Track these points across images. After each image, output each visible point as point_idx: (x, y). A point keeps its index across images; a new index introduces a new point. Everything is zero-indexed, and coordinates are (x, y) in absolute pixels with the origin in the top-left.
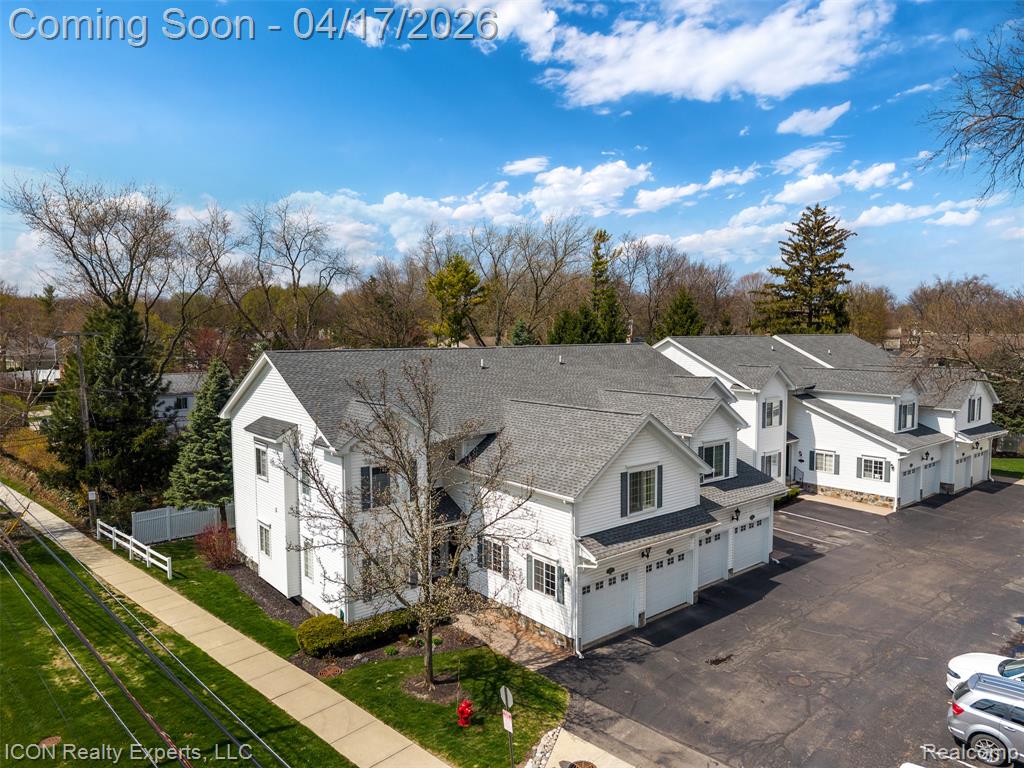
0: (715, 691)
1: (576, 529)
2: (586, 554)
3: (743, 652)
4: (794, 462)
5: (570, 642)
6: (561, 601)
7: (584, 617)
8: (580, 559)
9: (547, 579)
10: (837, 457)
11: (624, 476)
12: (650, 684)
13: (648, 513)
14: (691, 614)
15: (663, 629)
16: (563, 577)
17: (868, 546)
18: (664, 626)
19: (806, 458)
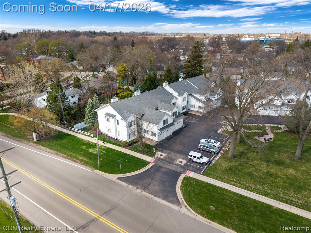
0: (175, 146)
1: (158, 128)
2: (159, 131)
3: (178, 141)
4: (188, 106)
5: (157, 142)
6: (156, 137)
7: (159, 139)
8: (158, 132)
9: (154, 134)
10: (195, 106)
11: (163, 121)
12: (167, 146)
13: (166, 125)
14: (171, 136)
15: (168, 139)
16: (156, 134)
17: (197, 122)
18: (168, 138)
19: (190, 105)
